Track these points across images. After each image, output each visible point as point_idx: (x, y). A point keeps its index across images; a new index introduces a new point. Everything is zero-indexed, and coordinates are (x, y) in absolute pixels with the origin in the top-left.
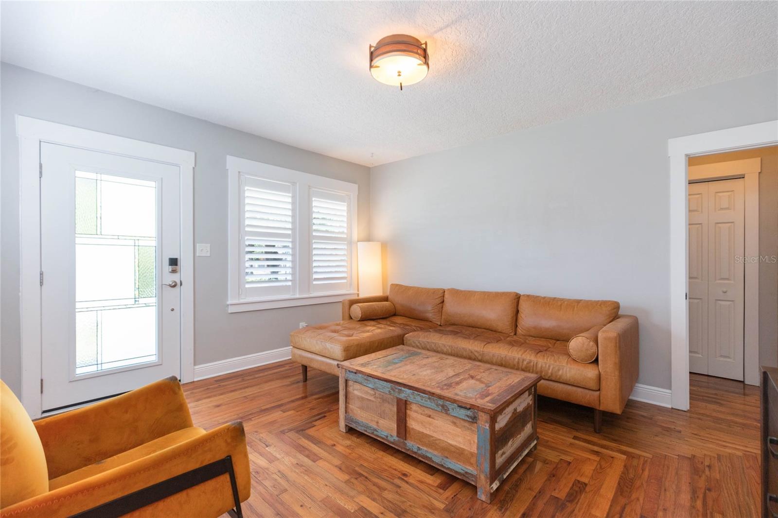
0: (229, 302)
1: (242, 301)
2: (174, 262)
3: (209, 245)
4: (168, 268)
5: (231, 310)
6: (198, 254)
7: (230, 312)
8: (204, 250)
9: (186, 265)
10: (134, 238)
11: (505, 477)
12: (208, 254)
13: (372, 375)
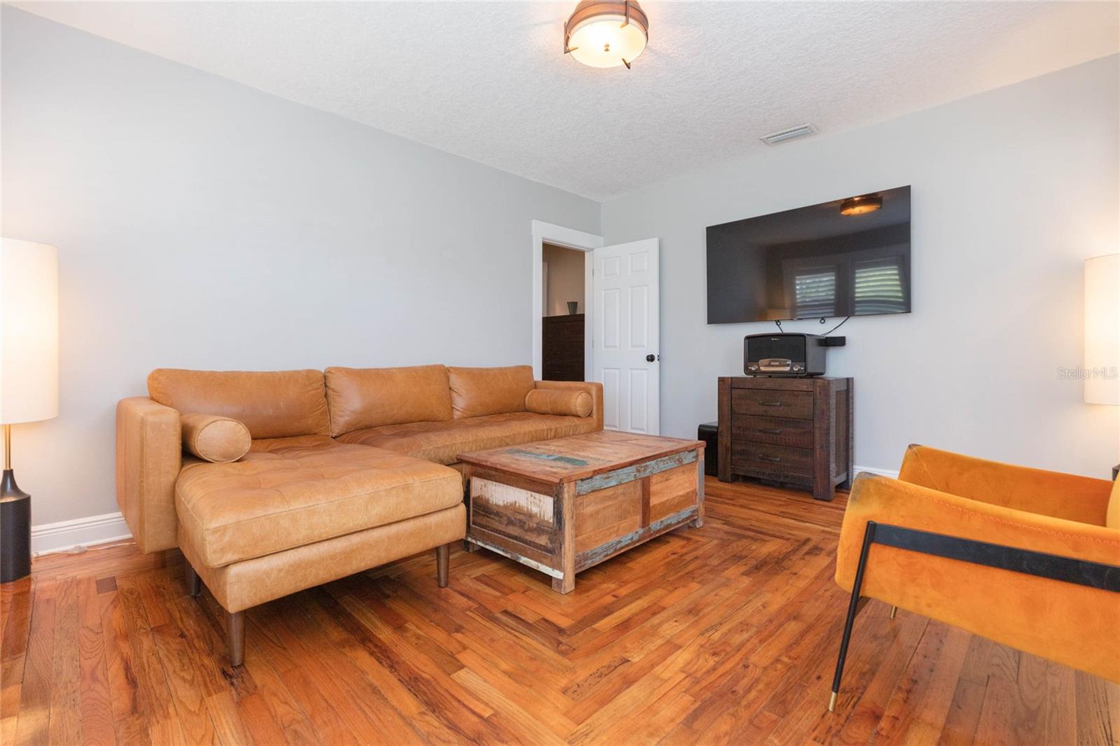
13: (613, 466)
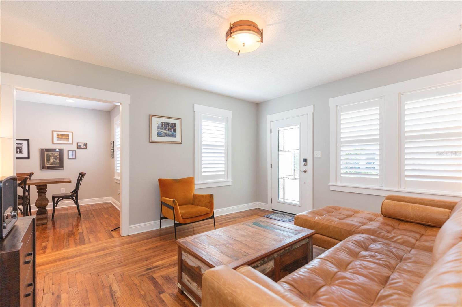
0: (331, 184)
1: (338, 184)
2: (305, 160)
3: (320, 151)
4: (303, 163)
5: (332, 188)
6: (315, 156)
7: (330, 189)
8: (318, 154)
9: (309, 162)
10: (292, 151)
11: (185, 292)
12: (320, 156)
